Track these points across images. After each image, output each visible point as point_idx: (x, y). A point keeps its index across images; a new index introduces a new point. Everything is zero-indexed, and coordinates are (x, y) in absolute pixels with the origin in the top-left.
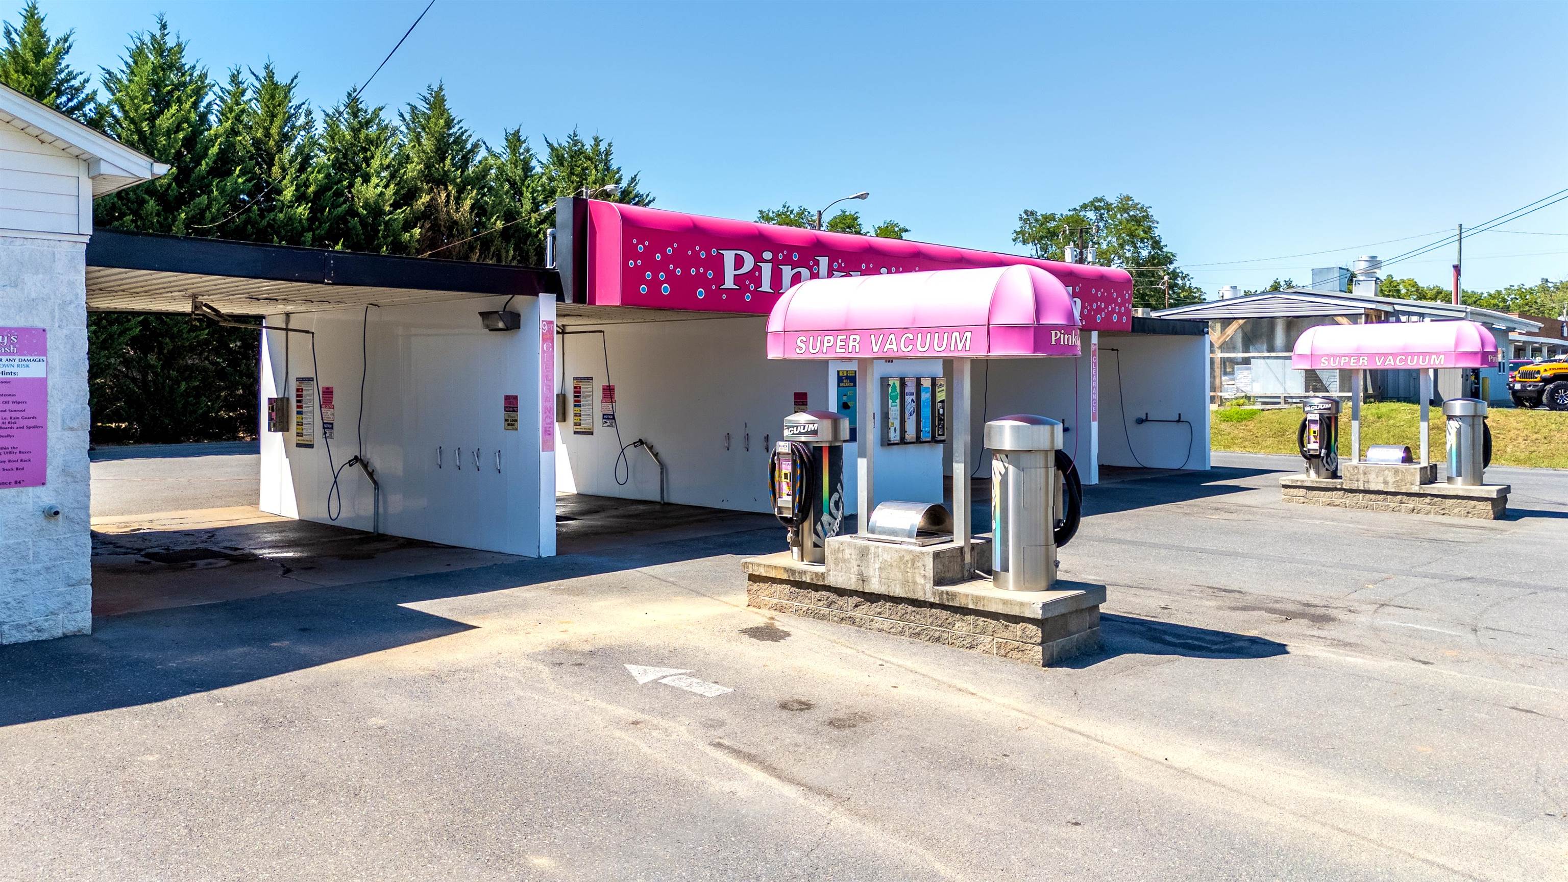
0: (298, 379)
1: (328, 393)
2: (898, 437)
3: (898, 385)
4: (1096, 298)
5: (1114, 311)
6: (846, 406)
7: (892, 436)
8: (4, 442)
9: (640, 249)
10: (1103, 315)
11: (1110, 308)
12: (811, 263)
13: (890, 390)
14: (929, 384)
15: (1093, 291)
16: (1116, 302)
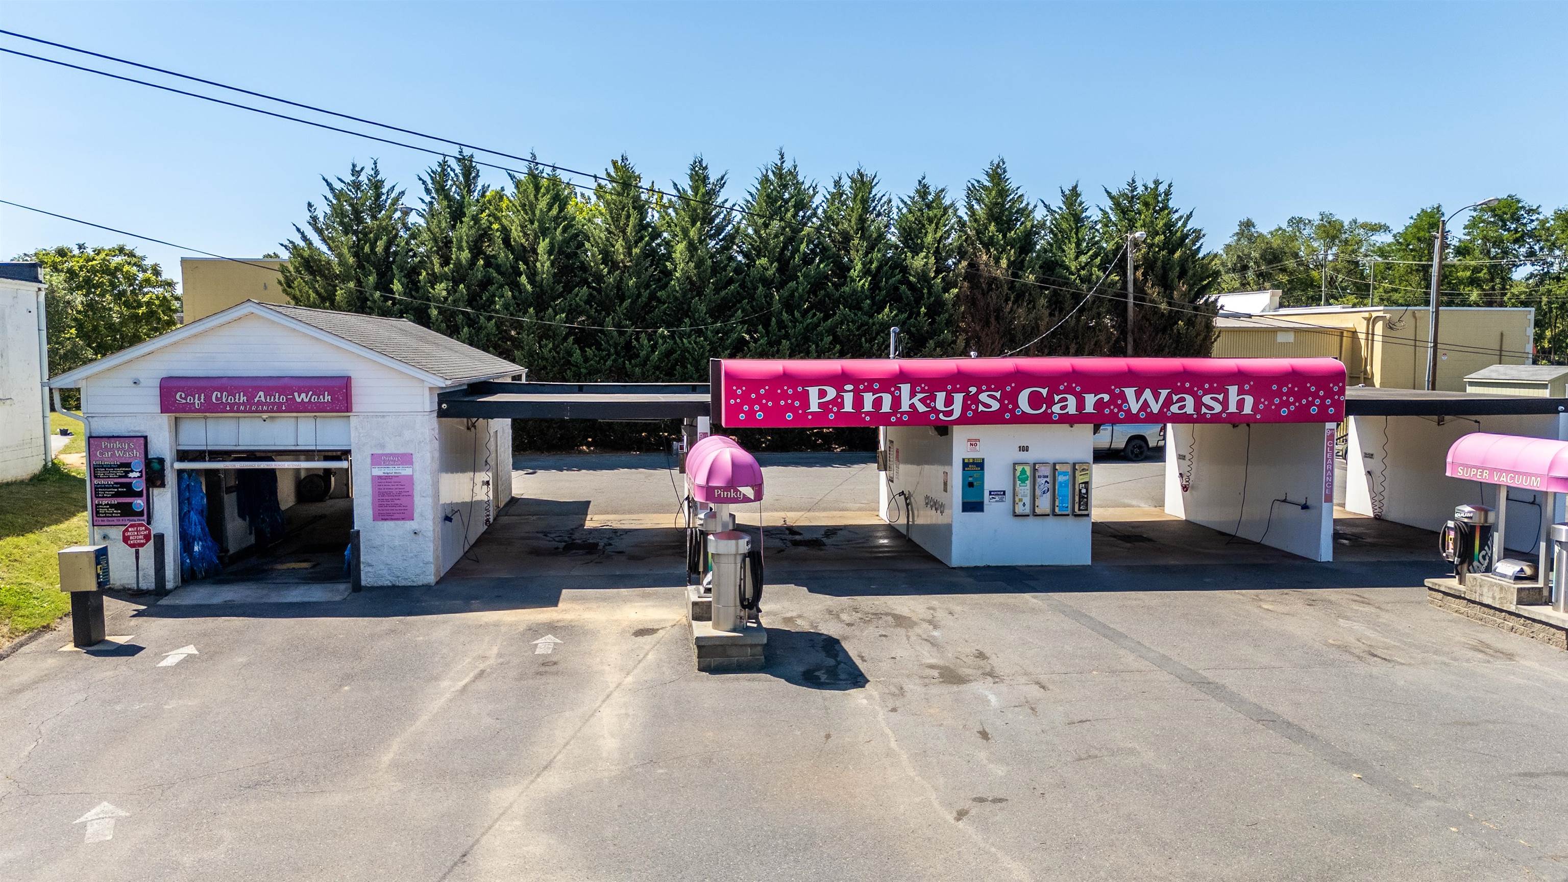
2: (1027, 510)
3: (1028, 469)
4: (1279, 394)
5: (1312, 404)
6: (971, 485)
7: (1019, 509)
8: (397, 502)
9: (739, 392)
10: (1292, 408)
11: (1304, 402)
12: (893, 389)
13: (1018, 473)
14: (1068, 468)
15: (1275, 387)
16: (1315, 395)
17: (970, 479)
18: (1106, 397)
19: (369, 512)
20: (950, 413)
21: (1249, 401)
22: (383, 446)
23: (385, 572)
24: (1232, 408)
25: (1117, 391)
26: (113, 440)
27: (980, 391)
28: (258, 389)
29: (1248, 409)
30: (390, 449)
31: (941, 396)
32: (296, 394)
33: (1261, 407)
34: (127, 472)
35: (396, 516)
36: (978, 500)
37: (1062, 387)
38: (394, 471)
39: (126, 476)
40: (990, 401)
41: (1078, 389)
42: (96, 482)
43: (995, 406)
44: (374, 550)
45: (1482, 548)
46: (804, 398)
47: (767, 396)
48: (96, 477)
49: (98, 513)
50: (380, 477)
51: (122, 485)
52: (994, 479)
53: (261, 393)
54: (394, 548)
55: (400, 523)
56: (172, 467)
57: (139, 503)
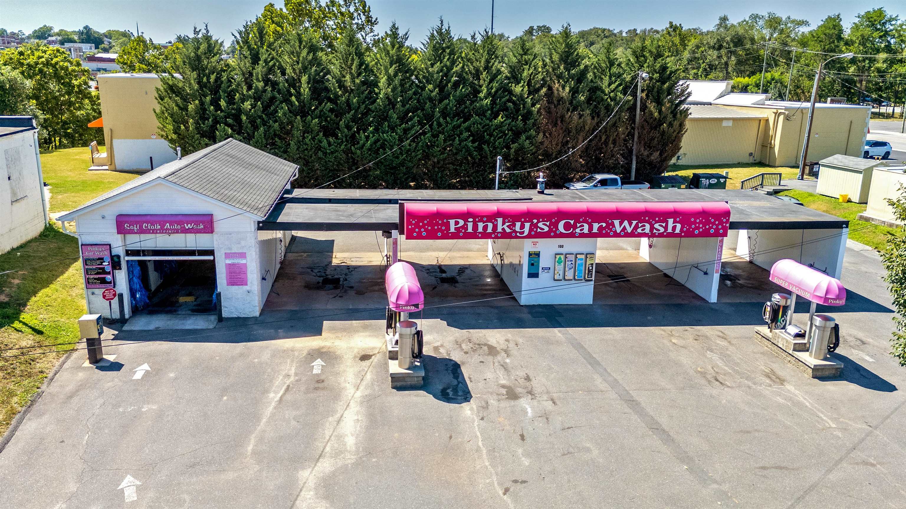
2: (561, 277)
3: (562, 257)
4: (695, 223)
5: (711, 228)
6: (533, 264)
7: (557, 277)
8: (238, 276)
9: (414, 222)
10: (701, 230)
11: (707, 227)
12: (493, 221)
13: (557, 259)
14: (583, 257)
15: (693, 220)
16: (714, 223)
17: (532, 262)
18: (604, 225)
19: (225, 282)
20: (523, 233)
21: (679, 226)
22: (230, 249)
23: (233, 310)
24: (670, 230)
25: (610, 221)
26: (93, 246)
27: (539, 222)
28: (166, 222)
29: (678, 231)
30: (235, 250)
31: (518, 224)
32: (185, 225)
33: (685, 229)
34: (102, 262)
35: (238, 283)
36: (537, 272)
37: (581, 220)
38: (236, 261)
39: (101, 264)
40: (544, 226)
41: (590, 221)
42: (86, 267)
43: (546, 229)
44: (228, 300)
45: (782, 317)
46: (448, 225)
47: (428, 224)
48: (86, 265)
49: (88, 282)
50: (230, 264)
51: (100, 269)
52: (544, 262)
53: (168, 224)
54: (238, 299)
55: (241, 287)
56: (124, 260)
57: (109, 278)
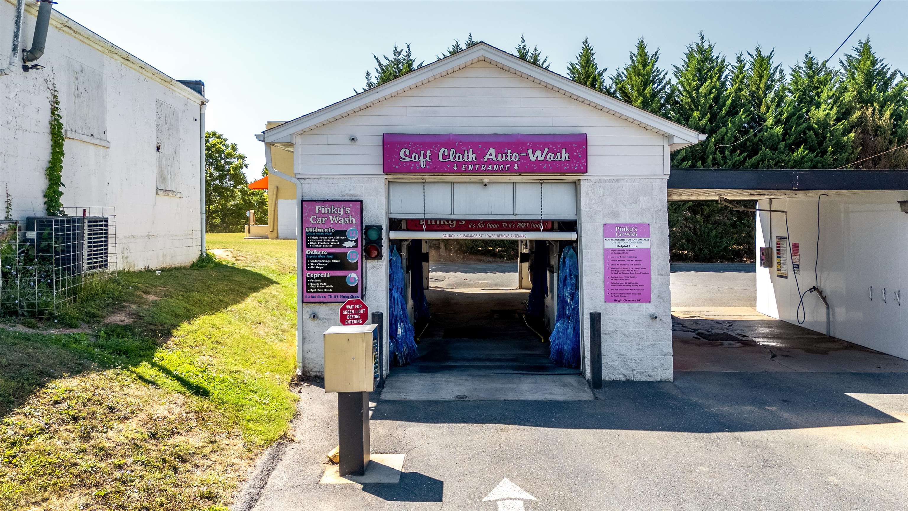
0: (777, 237)
1: (796, 246)
8: (634, 280)
19: (601, 293)
22: (616, 215)
23: (617, 363)
26: (327, 204)
28: (488, 145)
30: (625, 218)
32: (530, 151)
34: (342, 241)
35: (631, 297)
38: (629, 244)
39: (340, 246)
42: (308, 251)
44: (606, 337)
48: (308, 246)
49: (308, 287)
50: (613, 251)
51: (336, 256)
53: (492, 151)
54: (627, 336)
55: (635, 305)
56: (388, 237)
57: (353, 277)
